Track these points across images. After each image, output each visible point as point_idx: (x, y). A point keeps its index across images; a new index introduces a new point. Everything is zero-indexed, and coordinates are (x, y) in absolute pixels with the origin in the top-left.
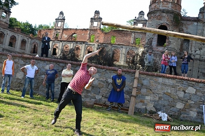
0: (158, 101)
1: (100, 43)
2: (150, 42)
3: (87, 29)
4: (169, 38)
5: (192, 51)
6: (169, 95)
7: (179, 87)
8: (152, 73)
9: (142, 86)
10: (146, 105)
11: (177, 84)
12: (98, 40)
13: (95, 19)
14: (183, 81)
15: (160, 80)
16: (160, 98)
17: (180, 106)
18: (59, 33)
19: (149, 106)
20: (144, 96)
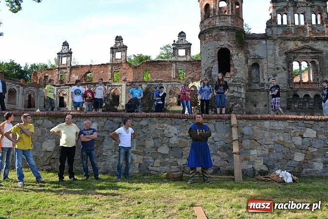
0: (269, 154)
1: (129, 83)
2: (208, 73)
3: (108, 64)
4: (233, 65)
5: (264, 80)
6: (282, 144)
7: (294, 131)
8: (253, 116)
9: (242, 137)
10: (253, 163)
11: (290, 127)
12: (126, 78)
13: (116, 48)
14: (297, 121)
15: (267, 124)
16: (270, 150)
17: (299, 157)
18: (65, 73)
19: (257, 164)
20: (247, 150)
